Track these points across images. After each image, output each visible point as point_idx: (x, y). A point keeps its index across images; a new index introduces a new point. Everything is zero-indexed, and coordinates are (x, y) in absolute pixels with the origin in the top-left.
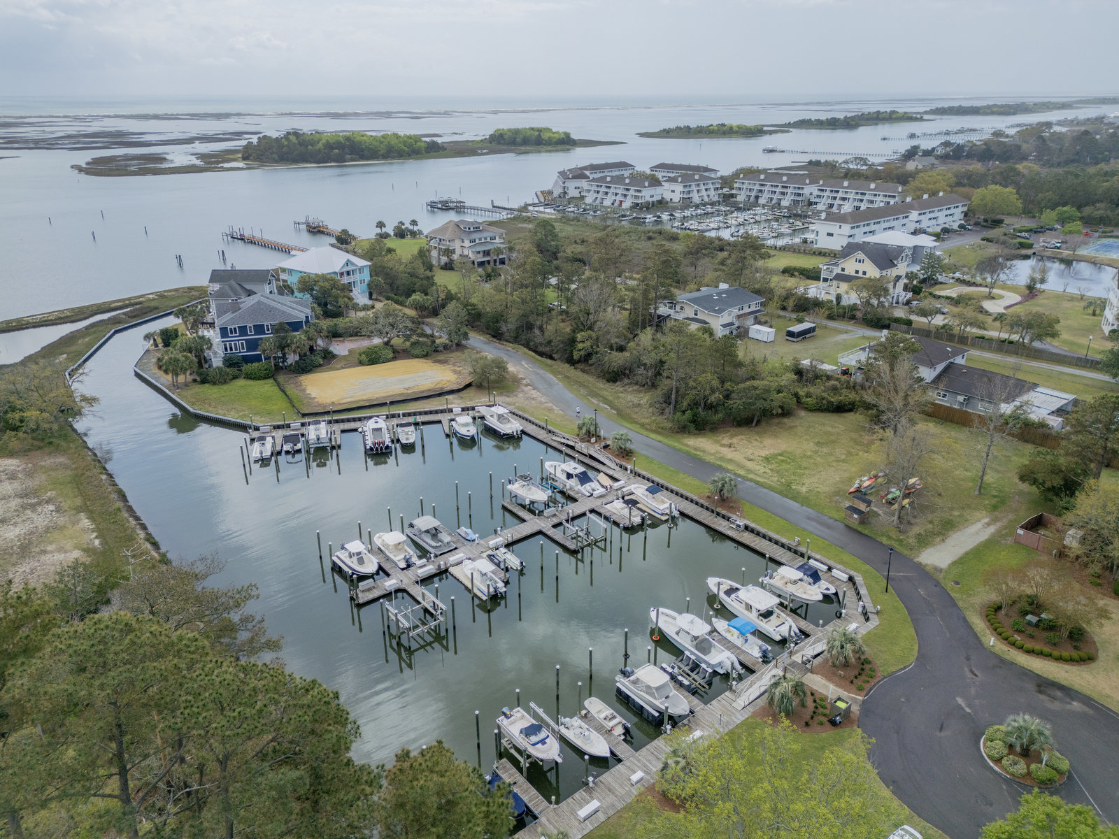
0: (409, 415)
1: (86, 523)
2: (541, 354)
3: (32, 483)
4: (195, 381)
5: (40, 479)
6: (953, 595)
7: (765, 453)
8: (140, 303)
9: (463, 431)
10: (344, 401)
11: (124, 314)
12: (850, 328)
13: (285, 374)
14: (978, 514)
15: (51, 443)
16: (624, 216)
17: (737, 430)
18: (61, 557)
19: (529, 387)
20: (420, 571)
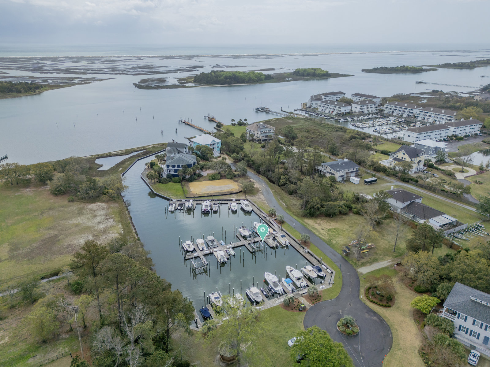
0: (219, 200)
1: (120, 226)
2: (271, 181)
3: (108, 212)
4: (157, 182)
5: (110, 211)
6: (361, 282)
7: (329, 228)
8: (147, 149)
9: (233, 208)
10: (200, 193)
11: (141, 153)
12: (393, 181)
13: (185, 181)
14: (389, 258)
15: (114, 199)
16: (332, 118)
17: (325, 218)
18: (113, 235)
19: (261, 194)
20: (205, 252)
